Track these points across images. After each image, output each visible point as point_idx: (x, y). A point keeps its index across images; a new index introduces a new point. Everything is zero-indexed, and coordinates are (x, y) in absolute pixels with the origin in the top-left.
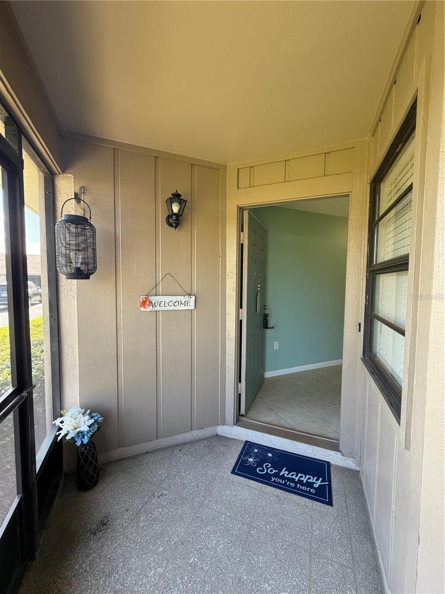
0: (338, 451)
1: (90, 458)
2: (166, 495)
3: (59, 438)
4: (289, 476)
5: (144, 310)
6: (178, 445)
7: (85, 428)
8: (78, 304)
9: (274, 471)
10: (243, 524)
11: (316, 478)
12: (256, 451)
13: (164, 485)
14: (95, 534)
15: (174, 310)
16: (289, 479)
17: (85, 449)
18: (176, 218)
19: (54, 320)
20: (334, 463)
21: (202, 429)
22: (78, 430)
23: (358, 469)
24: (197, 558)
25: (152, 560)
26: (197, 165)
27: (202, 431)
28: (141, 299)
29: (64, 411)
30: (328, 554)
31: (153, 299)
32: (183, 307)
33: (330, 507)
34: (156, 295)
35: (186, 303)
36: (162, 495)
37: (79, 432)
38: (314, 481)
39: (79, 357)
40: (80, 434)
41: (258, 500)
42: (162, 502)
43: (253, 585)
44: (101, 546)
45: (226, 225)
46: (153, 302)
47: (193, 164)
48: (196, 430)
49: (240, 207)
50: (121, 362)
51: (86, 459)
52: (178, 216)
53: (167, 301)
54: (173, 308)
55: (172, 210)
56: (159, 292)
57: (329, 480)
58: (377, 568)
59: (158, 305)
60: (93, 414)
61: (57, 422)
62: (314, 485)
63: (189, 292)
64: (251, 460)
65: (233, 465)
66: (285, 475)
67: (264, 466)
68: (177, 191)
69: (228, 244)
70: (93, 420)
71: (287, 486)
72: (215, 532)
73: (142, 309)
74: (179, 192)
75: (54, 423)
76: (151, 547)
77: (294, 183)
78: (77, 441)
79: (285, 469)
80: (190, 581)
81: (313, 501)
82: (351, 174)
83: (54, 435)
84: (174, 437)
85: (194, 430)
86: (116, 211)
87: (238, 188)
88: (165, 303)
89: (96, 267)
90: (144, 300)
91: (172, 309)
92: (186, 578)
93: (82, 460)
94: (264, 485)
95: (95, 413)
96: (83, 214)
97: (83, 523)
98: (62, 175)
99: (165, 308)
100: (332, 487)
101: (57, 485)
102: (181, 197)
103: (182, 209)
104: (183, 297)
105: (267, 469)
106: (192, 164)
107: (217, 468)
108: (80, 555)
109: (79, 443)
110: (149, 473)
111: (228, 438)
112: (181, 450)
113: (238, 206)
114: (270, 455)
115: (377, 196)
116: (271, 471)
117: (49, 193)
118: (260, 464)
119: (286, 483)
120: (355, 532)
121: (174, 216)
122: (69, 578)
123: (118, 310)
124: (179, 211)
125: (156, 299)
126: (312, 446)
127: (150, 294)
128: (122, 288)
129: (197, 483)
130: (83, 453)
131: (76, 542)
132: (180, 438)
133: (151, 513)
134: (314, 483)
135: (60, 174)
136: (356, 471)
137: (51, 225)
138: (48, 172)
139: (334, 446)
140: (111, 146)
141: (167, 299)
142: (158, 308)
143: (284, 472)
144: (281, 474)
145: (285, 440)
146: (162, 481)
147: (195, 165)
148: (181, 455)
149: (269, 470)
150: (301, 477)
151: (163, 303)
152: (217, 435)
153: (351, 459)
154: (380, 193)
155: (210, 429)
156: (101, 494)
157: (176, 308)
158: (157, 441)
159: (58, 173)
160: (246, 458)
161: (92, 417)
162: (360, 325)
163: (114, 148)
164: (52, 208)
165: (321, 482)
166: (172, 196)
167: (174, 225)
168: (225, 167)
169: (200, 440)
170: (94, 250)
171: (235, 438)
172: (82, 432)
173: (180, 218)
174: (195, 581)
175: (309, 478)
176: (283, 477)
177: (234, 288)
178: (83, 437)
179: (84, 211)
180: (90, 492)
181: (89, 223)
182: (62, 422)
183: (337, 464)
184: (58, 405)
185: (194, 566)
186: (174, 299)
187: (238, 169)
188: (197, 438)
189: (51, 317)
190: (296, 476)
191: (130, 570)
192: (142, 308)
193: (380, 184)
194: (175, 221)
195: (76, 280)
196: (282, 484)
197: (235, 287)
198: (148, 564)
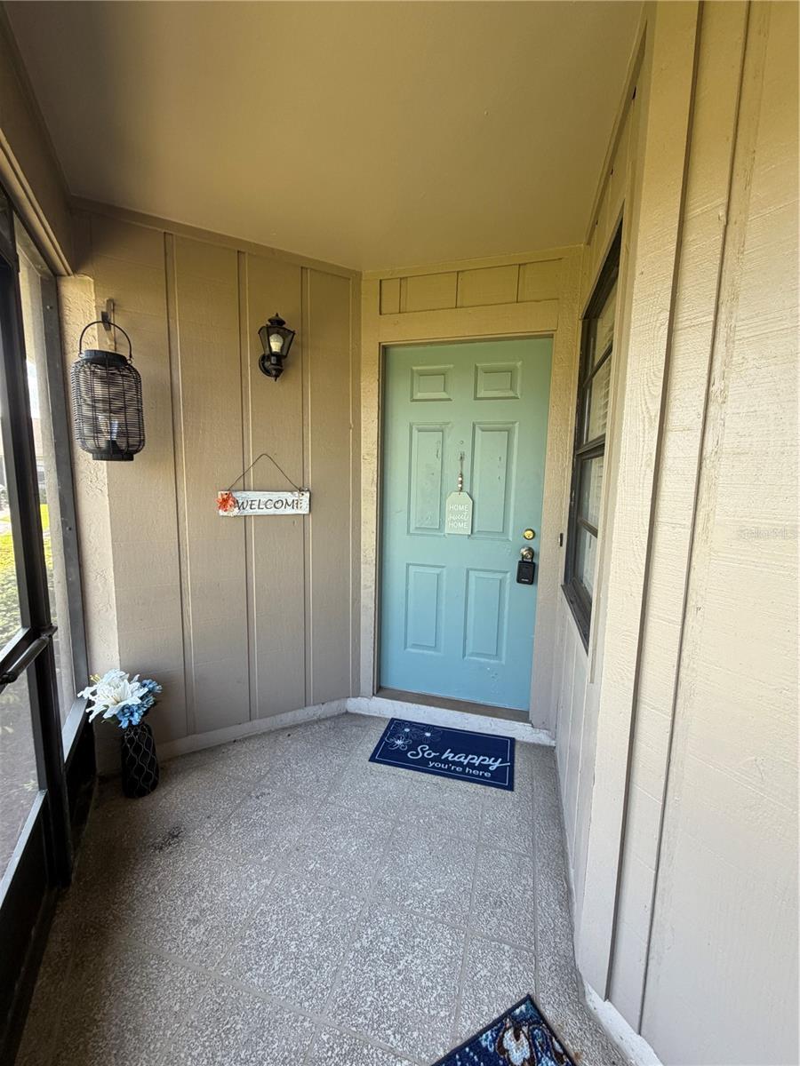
0: (526, 722)
1: (143, 747)
2: (269, 794)
3: (92, 717)
4: (456, 759)
5: (225, 514)
6: (284, 729)
7: (134, 700)
8: (110, 504)
9: (433, 754)
10: (386, 820)
11: (493, 759)
12: (407, 730)
13: (264, 782)
14: (161, 848)
15: (274, 515)
16: (454, 763)
17: (135, 734)
18: (277, 361)
19: (70, 529)
20: (521, 739)
21: (323, 704)
22: (122, 704)
23: (553, 743)
24: (320, 864)
25: (253, 871)
26: (312, 269)
27: (324, 707)
28: (220, 497)
29: (96, 676)
30: (502, 844)
31: (240, 496)
32: (289, 511)
33: (510, 792)
34: (244, 490)
35: (295, 504)
36: (263, 794)
37: (123, 709)
38: (491, 762)
39: (116, 591)
40: (126, 710)
41: (408, 790)
42: (264, 803)
43: (398, 885)
44: (173, 863)
45: (360, 376)
46: (240, 502)
47: (304, 268)
48: (314, 705)
49: (383, 346)
50: (189, 600)
51: (137, 749)
52: (280, 357)
53: (264, 500)
54: (272, 511)
55: (270, 348)
56: (249, 486)
57: (512, 760)
58: (563, 854)
59: (248, 507)
60: (145, 681)
61: (86, 693)
62: (490, 768)
63: (299, 486)
64: (399, 742)
65: (372, 750)
66: (450, 759)
67: (419, 749)
68: (277, 315)
69: (364, 406)
70: (146, 690)
71: (452, 771)
72: (345, 833)
73: (222, 513)
74: (281, 317)
75: (79, 695)
76: (250, 857)
77: (470, 310)
78: (121, 721)
79: (449, 750)
80: (310, 890)
81: (487, 787)
82: (556, 301)
83: (82, 714)
84: (279, 717)
85: (310, 705)
86: (172, 345)
87: (381, 314)
88: (259, 502)
89: (144, 440)
90: (225, 497)
91: (272, 513)
92: (304, 887)
93: (131, 751)
94: (416, 772)
95: (147, 679)
96: (113, 348)
97: (141, 838)
98: (73, 277)
99: (260, 512)
100: (515, 768)
101: (89, 792)
102: (284, 326)
103: (286, 345)
104: (289, 494)
105: (423, 752)
106: (302, 268)
107: (347, 755)
108: (141, 875)
109: (124, 725)
110: (240, 768)
111: (364, 716)
112: (289, 735)
113: (380, 343)
114: (428, 734)
115: (592, 340)
116: (429, 754)
117: (51, 308)
118: (413, 747)
119: (449, 768)
120: (540, 818)
121: (273, 358)
122: (128, 902)
123: (181, 513)
124: (282, 348)
125: (244, 496)
126: (491, 718)
127: (233, 488)
128: (187, 478)
129: (317, 776)
130: (131, 740)
131: (133, 861)
132: (288, 718)
133: (247, 818)
134: (490, 765)
135: (69, 275)
136: (550, 747)
137: (58, 366)
138: (49, 271)
139: (522, 716)
140: (159, 229)
141: (263, 496)
142: (248, 511)
143: (448, 755)
144: (443, 758)
145: (451, 712)
146: (261, 778)
147: (307, 269)
148: (289, 742)
149: (425, 755)
150: (473, 759)
151: (257, 503)
152: (347, 713)
153: (545, 731)
154: (596, 334)
155: (335, 704)
156: (164, 800)
157: (279, 512)
158: (250, 723)
159: (65, 273)
160: (392, 740)
161: (144, 686)
162: (562, 535)
163: (165, 233)
164: (58, 336)
165: (500, 763)
166: (269, 324)
167: (274, 372)
168: (359, 275)
169: (319, 721)
170: (140, 411)
171: (376, 715)
172: (129, 707)
173: (283, 361)
174: (317, 888)
175: (484, 760)
176: (446, 761)
177: (373, 480)
178: (132, 715)
179: (116, 343)
180: (146, 799)
181: (128, 364)
182: (94, 694)
183: (525, 740)
184: (84, 669)
185: (316, 873)
186: (275, 496)
187: (381, 281)
188: (315, 718)
189: (64, 524)
190: (466, 758)
191: (220, 886)
192: (220, 511)
193: (597, 322)
194: (274, 366)
195: (105, 462)
196: (445, 770)
197: (375, 479)
198: (248, 876)
